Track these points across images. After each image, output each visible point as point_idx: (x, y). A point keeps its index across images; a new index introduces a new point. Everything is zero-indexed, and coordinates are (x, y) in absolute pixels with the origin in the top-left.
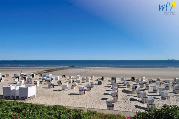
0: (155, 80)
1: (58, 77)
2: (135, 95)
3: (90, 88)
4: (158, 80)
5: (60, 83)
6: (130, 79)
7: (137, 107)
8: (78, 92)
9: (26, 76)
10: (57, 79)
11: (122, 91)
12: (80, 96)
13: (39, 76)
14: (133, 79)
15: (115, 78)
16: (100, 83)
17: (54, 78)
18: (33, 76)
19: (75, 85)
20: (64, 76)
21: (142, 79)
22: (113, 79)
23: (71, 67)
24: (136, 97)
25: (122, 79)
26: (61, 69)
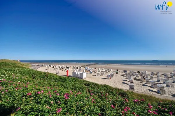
0: (156, 73)
1: (93, 69)
2: (145, 82)
3: (112, 75)
4: (158, 73)
5: (95, 72)
6: (137, 72)
7: (150, 90)
8: (107, 78)
9: (78, 67)
10: (92, 70)
11: (134, 79)
12: (108, 80)
13: (83, 67)
14: (139, 72)
15: (126, 71)
16: (117, 73)
17: (91, 69)
18: (81, 68)
19: (103, 74)
20: (95, 68)
21: (145, 72)
22: (125, 71)
23: (97, 64)
24: (145, 83)
25: (131, 72)
26: (92, 65)
